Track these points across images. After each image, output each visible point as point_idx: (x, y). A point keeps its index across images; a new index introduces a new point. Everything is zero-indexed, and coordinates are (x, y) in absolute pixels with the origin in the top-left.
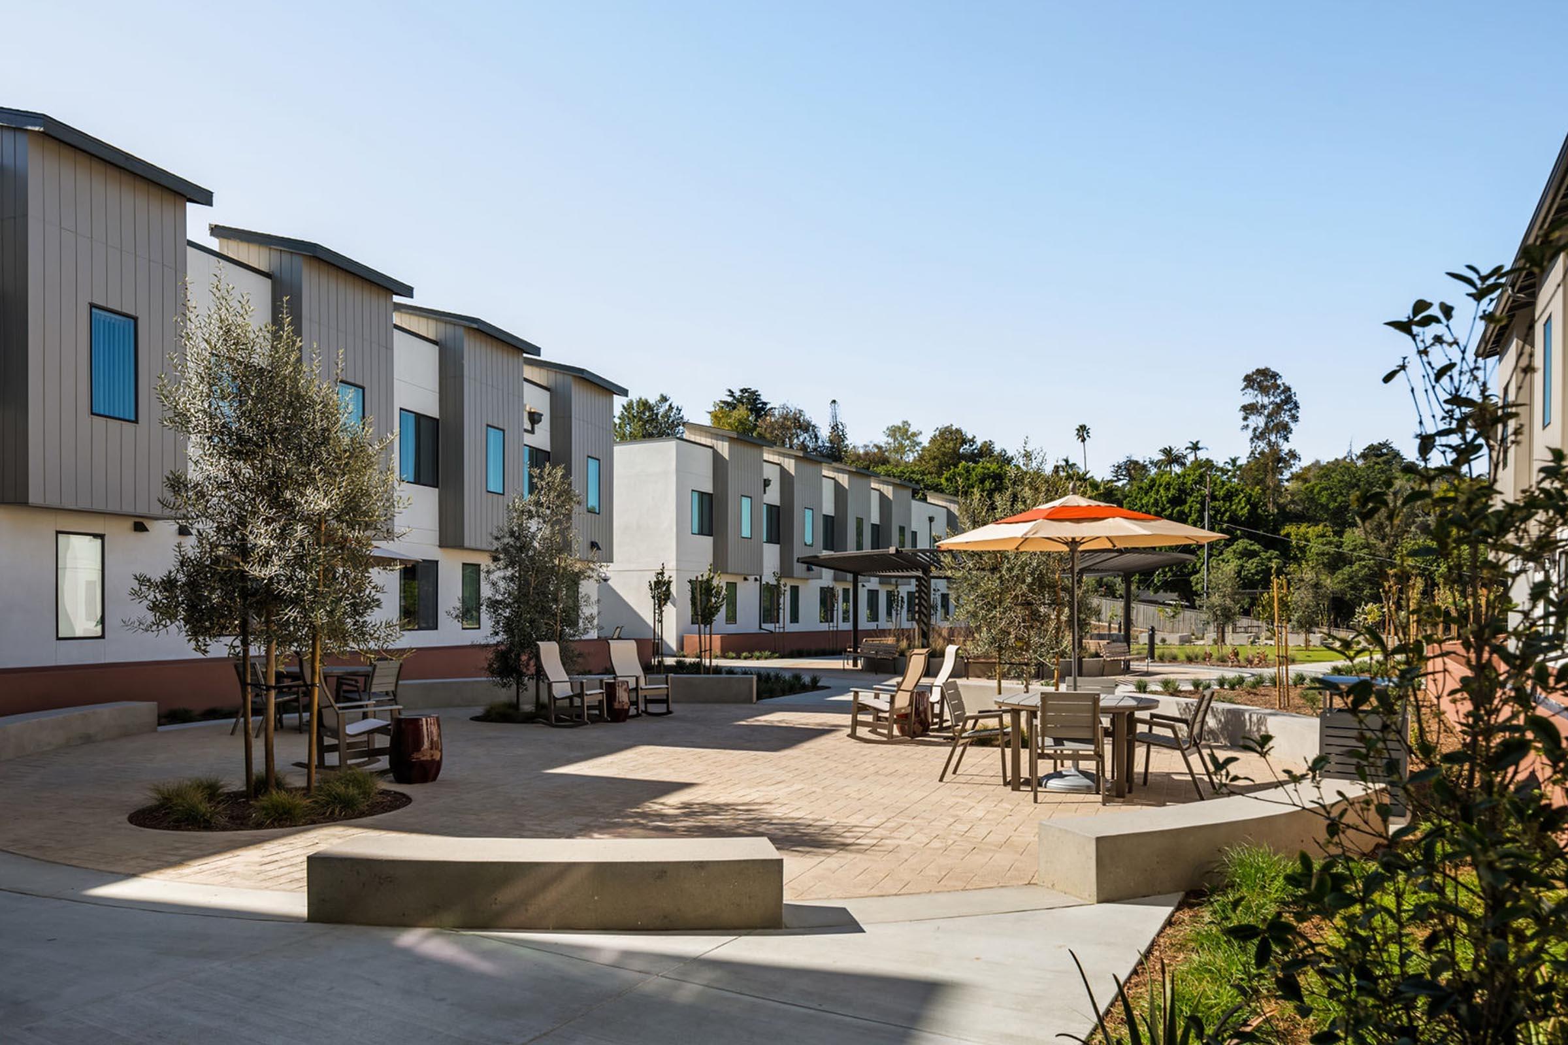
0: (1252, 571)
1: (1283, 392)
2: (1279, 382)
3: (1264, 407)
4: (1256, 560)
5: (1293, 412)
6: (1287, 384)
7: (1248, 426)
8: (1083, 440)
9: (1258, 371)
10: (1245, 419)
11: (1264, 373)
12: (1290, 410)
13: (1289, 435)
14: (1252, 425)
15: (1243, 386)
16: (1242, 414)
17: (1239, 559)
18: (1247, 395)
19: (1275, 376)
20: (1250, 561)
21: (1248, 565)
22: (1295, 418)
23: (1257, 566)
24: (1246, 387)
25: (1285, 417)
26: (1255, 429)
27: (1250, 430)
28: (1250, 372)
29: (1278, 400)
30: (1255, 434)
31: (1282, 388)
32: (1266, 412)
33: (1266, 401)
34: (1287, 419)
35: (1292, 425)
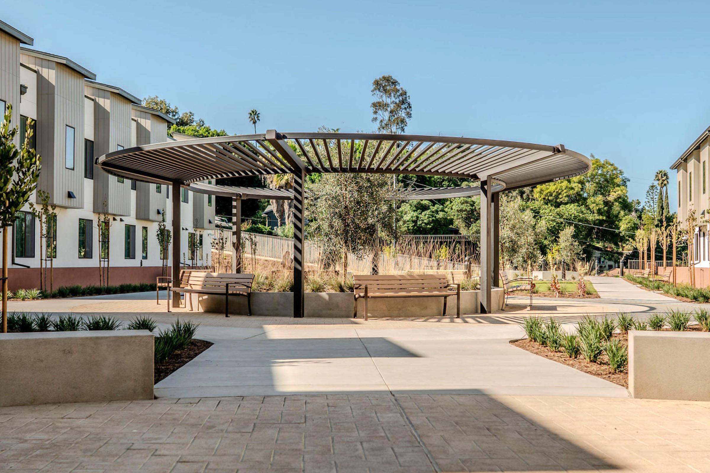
0: (425, 221)
1: (401, 95)
2: (398, 87)
3: (387, 105)
4: (428, 212)
5: (408, 110)
6: (404, 89)
7: (376, 118)
8: (255, 123)
9: (384, 78)
10: (375, 113)
11: (387, 79)
12: (405, 109)
13: (405, 128)
14: (380, 118)
15: (372, 88)
16: (372, 109)
17: (414, 211)
18: (375, 96)
19: (395, 83)
20: (423, 213)
21: (422, 216)
22: (409, 115)
23: (429, 218)
24: (375, 89)
25: (402, 114)
26: (381, 121)
27: (378, 122)
28: (378, 78)
29: (397, 101)
30: (381, 125)
31: (401, 92)
32: (389, 109)
33: (389, 101)
34: (403, 115)
35: (407, 120)
